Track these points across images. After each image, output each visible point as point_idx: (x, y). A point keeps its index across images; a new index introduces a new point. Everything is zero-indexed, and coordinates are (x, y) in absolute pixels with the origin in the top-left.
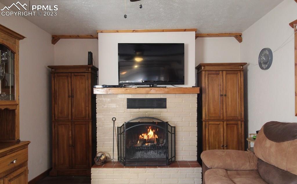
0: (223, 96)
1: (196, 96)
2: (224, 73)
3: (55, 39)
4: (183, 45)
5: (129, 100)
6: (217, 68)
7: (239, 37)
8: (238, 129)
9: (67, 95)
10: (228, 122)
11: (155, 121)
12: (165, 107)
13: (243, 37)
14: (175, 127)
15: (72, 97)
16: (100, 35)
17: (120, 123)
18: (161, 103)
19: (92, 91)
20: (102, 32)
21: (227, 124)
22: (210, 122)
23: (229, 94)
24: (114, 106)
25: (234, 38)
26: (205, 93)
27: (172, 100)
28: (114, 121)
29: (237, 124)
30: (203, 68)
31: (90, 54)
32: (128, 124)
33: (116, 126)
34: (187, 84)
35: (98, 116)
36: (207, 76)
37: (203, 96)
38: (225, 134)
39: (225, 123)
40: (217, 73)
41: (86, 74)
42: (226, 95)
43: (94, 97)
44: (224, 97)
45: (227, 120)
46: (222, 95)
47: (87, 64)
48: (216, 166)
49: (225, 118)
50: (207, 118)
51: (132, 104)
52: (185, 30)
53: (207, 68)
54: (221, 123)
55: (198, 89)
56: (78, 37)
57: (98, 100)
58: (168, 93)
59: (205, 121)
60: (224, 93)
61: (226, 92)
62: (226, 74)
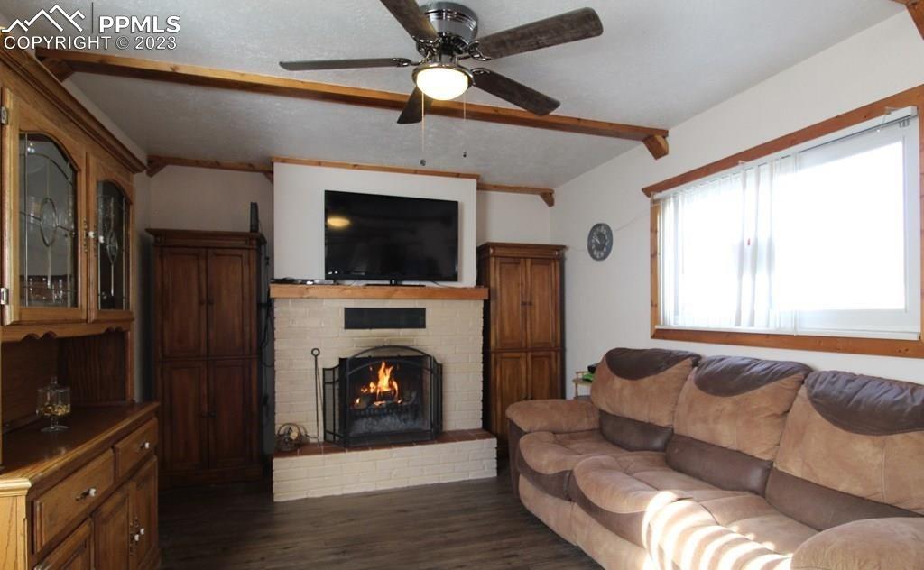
0: (526, 304)
1: (481, 304)
2: (529, 261)
4: (456, 204)
5: (348, 312)
6: (516, 253)
7: (548, 197)
8: (550, 365)
9: (195, 299)
10: (536, 354)
11: (403, 354)
12: (423, 326)
13: (557, 197)
14: (443, 366)
15: (209, 302)
16: (276, 166)
17: (329, 360)
18: (415, 319)
20: (284, 161)
21: (533, 357)
22: (505, 355)
23: (537, 302)
24: (315, 323)
25: (539, 197)
26: (496, 298)
27: (435, 311)
28: (316, 354)
29: (549, 357)
30: (491, 251)
31: (254, 207)
33: (321, 366)
34: (461, 281)
36: (498, 268)
37: (492, 304)
38: (530, 376)
39: (530, 354)
40: (516, 261)
41: (245, 253)
42: (531, 304)
44: (528, 306)
45: (533, 350)
46: (524, 304)
47: (247, 229)
48: (538, 427)
49: (529, 347)
50: (499, 347)
51: (355, 319)
52: (458, 175)
53: (499, 251)
54: (523, 354)
55: (484, 292)
56: (216, 165)
57: (278, 310)
58: (426, 298)
59: (496, 353)
60: (528, 300)
61: (531, 298)
62: (532, 264)
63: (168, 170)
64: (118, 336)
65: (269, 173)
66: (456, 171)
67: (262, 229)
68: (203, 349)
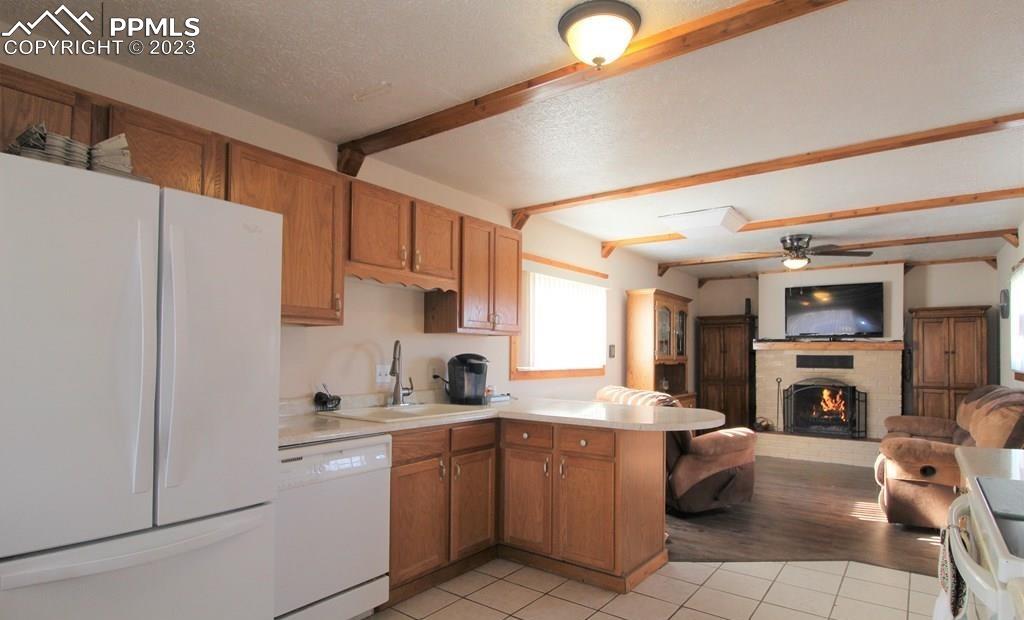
0: (949, 353)
1: (901, 353)
2: (952, 320)
3: (701, 282)
4: (880, 285)
5: (798, 357)
6: (938, 314)
7: (992, 262)
9: (718, 351)
10: (958, 392)
11: (836, 384)
12: (851, 367)
14: (866, 394)
15: (725, 352)
16: (760, 276)
17: (785, 385)
18: (846, 362)
19: (751, 345)
20: (763, 273)
21: (955, 394)
22: (926, 390)
23: (960, 351)
24: (779, 364)
25: (986, 263)
26: (918, 348)
27: (861, 358)
28: (779, 382)
30: (914, 314)
31: (748, 301)
32: (797, 387)
33: (782, 388)
34: (889, 336)
35: (758, 375)
36: (921, 326)
37: (915, 353)
38: (952, 408)
39: (952, 392)
40: (939, 321)
41: (742, 325)
42: (954, 352)
43: (753, 353)
44: (951, 356)
45: (955, 389)
46: (947, 352)
47: (743, 313)
49: (952, 385)
50: (921, 384)
51: (803, 361)
52: (886, 263)
53: (921, 314)
54: (946, 391)
55: (904, 344)
57: (758, 356)
58: (855, 349)
59: (918, 388)
60: (951, 350)
61: (955, 347)
62: (955, 322)
63: (708, 283)
64: (682, 366)
65: (757, 278)
66: (885, 260)
67: (753, 312)
68: (722, 376)
